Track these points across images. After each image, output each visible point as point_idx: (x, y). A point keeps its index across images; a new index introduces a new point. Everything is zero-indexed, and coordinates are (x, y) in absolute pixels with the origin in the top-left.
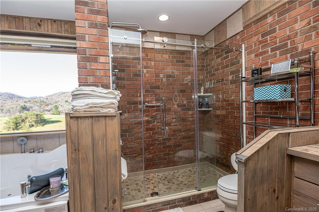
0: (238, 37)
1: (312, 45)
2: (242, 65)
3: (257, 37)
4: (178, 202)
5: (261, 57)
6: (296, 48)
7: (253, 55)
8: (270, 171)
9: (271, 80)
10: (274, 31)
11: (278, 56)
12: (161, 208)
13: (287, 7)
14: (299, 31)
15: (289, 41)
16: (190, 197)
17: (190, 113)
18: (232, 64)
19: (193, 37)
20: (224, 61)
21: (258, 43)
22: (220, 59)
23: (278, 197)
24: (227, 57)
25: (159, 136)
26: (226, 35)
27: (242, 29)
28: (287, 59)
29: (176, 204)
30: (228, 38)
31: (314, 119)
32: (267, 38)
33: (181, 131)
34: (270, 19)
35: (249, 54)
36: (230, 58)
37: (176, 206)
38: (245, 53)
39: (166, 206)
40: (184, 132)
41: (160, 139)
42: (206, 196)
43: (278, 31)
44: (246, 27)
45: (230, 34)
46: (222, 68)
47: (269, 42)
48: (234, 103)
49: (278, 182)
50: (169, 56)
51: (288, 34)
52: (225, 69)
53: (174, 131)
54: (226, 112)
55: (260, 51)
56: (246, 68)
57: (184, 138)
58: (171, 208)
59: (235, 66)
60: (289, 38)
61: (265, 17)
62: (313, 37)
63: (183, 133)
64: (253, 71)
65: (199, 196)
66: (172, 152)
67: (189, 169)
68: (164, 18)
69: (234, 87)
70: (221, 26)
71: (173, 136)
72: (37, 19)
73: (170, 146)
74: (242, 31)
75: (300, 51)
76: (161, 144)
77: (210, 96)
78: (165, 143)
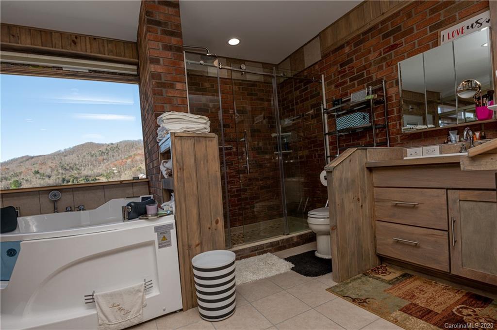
0: (317, 67)
1: (384, 75)
2: (322, 96)
3: (336, 67)
4: (267, 247)
5: (340, 88)
6: (371, 78)
7: (333, 86)
8: (353, 181)
9: (351, 111)
10: (351, 61)
11: (356, 86)
12: (248, 254)
13: (361, 37)
14: (372, 61)
15: (365, 71)
16: (278, 241)
17: (267, 157)
18: (312, 97)
19: (265, 65)
20: (303, 93)
21: (337, 74)
22: (298, 91)
23: (362, 206)
24: (306, 89)
25: (232, 187)
26: (304, 64)
27: (320, 58)
28: (364, 88)
29: (265, 249)
30: (305, 68)
31: (390, 143)
32: (346, 68)
33: (257, 180)
34: (347, 50)
35: (328, 85)
36: (309, 90)
37: (265, 252)
38: (325, 85)
39: (255, 252)
40: (261, 180)
41: (233, 189)
42: (295, 240)
43: (355, 61)
44: (325, 56)
45: (308, 64)
46: (302, 101)
47: (347, 72)
48: (317, 140)
49: (361, 192)
50: (239, 88)
51: (364, 64)
52: (305, 103)
53: (250, 180)
54: (309, 151)
55: (340, 81)
56: (326, 100)
57: (262, 188)
58: (259, 254)
59: (315, 98)
60: (365, 68)
61: (342, 47)
62: (384, 67)
63: (261, 182)
64: (334, 102)
65: (288, 240)
66: (248, 206)
67: (270, 226)
68: (234, 42)
69: (316, 122)
70: (297, 55)
71: (248, 185)
72: (71, 34)
73: (247, 199)
74: (320, 61)
75: (374, 80)
76: (236, 196)
77: (289, 136)
78: (240, 195)
